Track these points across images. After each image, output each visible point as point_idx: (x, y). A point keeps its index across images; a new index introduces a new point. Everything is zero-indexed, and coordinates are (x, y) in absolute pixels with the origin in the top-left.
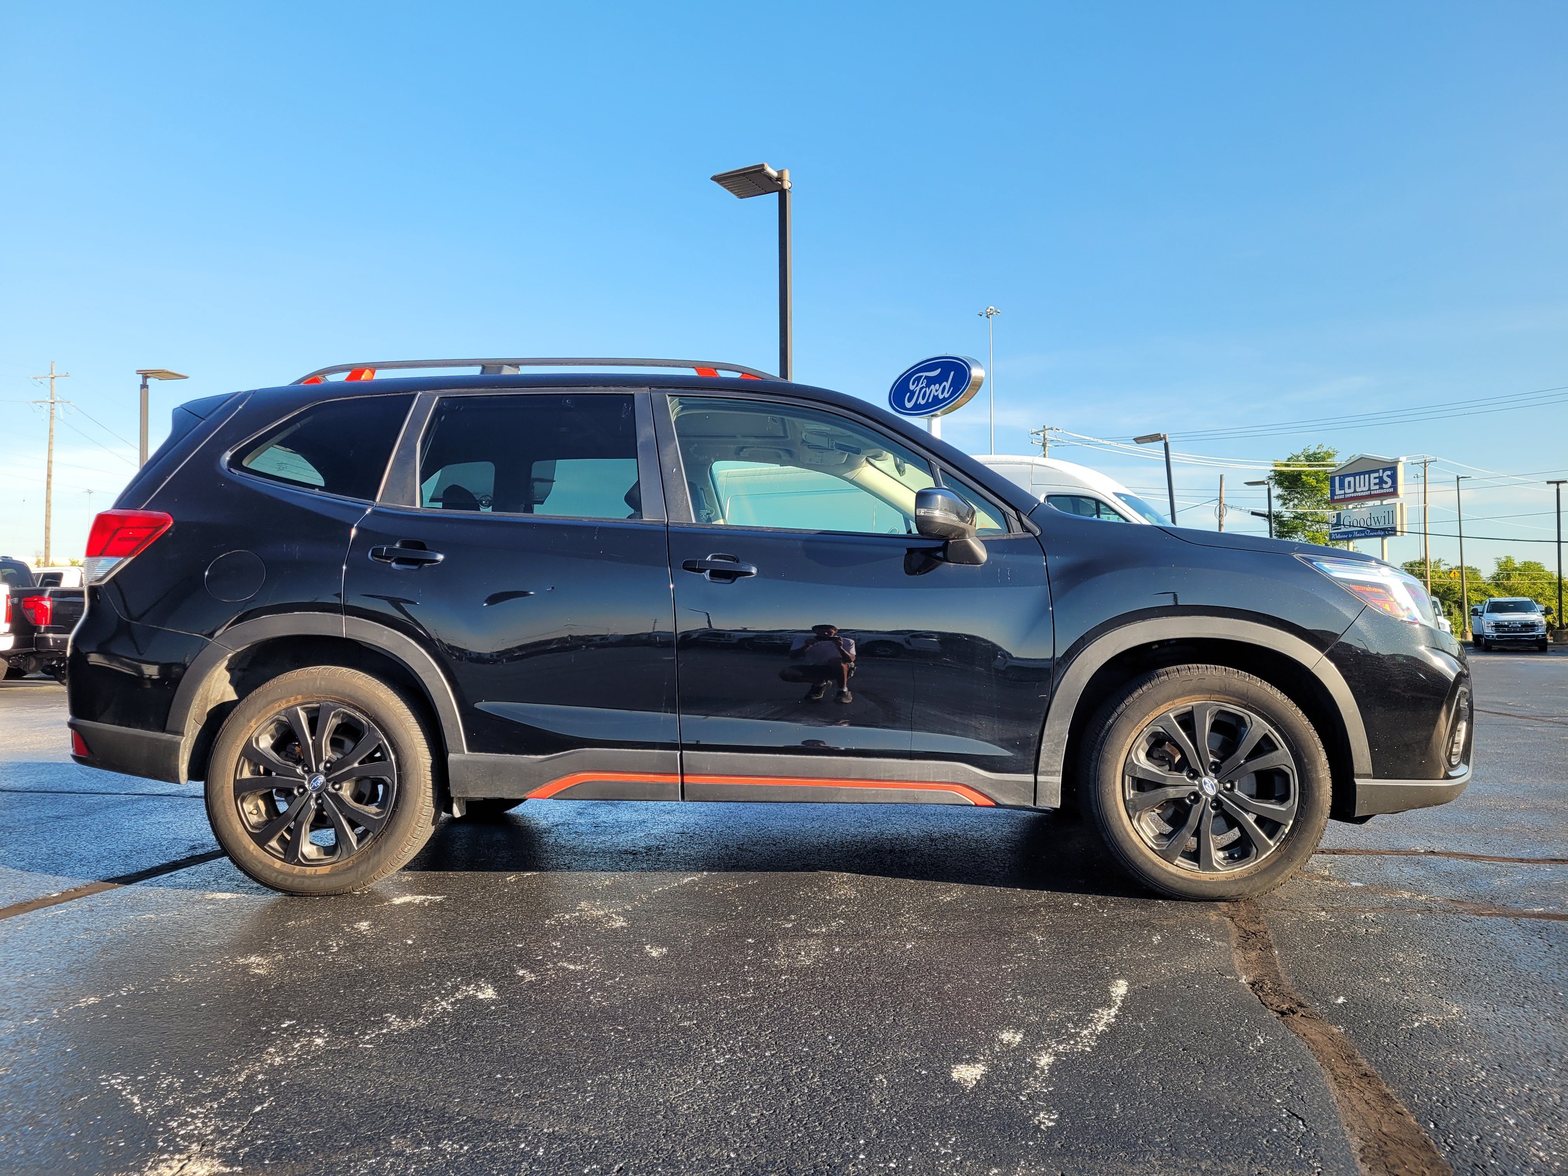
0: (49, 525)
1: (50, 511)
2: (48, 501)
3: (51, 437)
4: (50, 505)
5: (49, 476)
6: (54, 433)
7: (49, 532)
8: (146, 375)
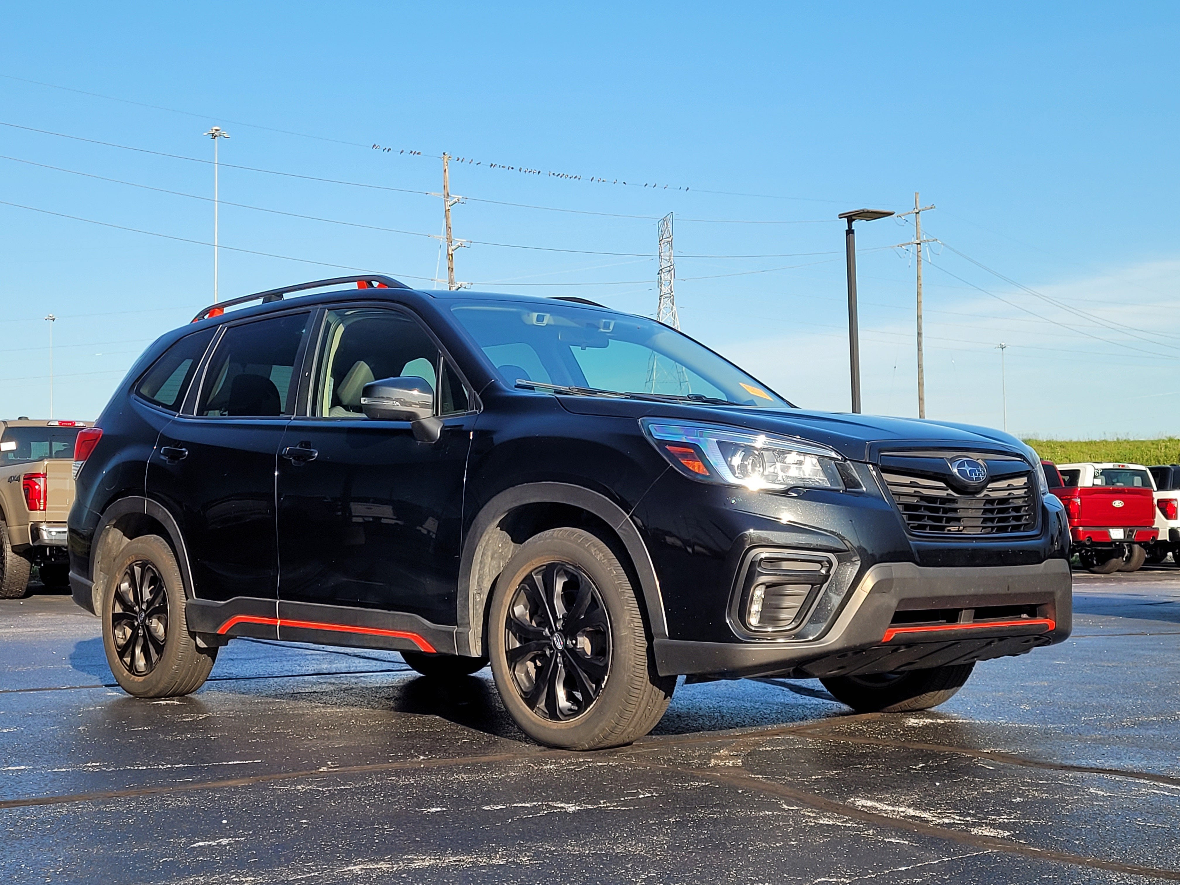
0: (923, 395)
1: (922, 378)
2: (920, 366)
3: (919, 286)
4: (922, 371)
5: (919, 334)
6: (922, 282)
7: (923, 403)
8: (851, 218)
